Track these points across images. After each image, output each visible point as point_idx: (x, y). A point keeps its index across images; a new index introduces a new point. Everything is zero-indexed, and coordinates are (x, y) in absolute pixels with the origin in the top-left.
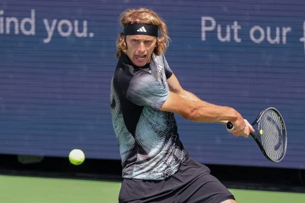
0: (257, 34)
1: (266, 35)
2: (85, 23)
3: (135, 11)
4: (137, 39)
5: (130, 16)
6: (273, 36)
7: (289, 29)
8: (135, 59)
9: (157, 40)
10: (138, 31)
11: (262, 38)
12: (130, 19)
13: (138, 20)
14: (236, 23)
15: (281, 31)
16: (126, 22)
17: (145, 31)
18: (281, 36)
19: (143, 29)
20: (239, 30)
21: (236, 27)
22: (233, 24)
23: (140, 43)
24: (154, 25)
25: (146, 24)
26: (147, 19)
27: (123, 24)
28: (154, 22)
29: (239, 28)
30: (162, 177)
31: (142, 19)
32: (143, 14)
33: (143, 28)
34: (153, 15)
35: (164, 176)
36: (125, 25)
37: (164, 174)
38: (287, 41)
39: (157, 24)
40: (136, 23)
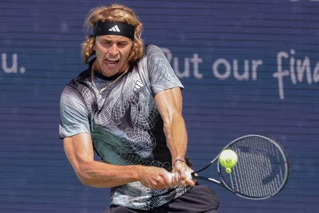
0: (222, 69)
1: (232, 71)
2: (15, 57)
3: (106, 9)
4: (109, 39)
5: (101, 13)
6: (241, 71)
7: (260, 62)
8: (105, 65)
9: (133, 44)
10: (110, 30)
11: (227, 75)
12: (101, 17)
13: (110, 18)
14: (196, 56)
15: (250, 65)
16: (96, 20)
17: (118, 30)
18: (250, 71)
19: (116, 29)
20: (199, 64)
21: (196, 60)
22: (192, 57)
23: (112, 45)
24: (128, 25)
25: (120, 22)
26: (121, 16)
27: (93, 23)
28: (129, 20)
29: (200, 60)
30: (145, 207)
31: (115, 17)
32: (116, 11)
33: (116, 26)
34: (128, 12)
35: (147, 207)
36: (95, 24)
37: (147, 204)
38: (258, 77)
39: (133, 24)
40: (107, 21)
